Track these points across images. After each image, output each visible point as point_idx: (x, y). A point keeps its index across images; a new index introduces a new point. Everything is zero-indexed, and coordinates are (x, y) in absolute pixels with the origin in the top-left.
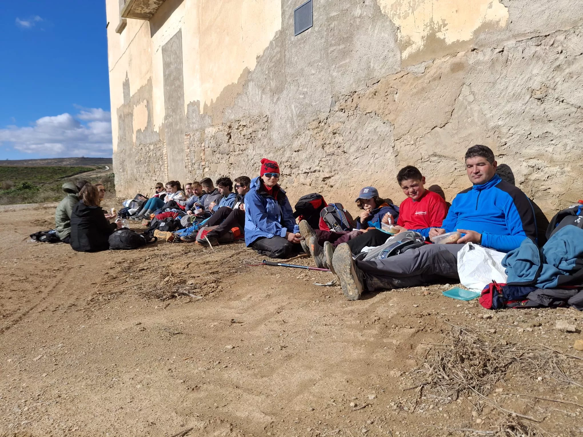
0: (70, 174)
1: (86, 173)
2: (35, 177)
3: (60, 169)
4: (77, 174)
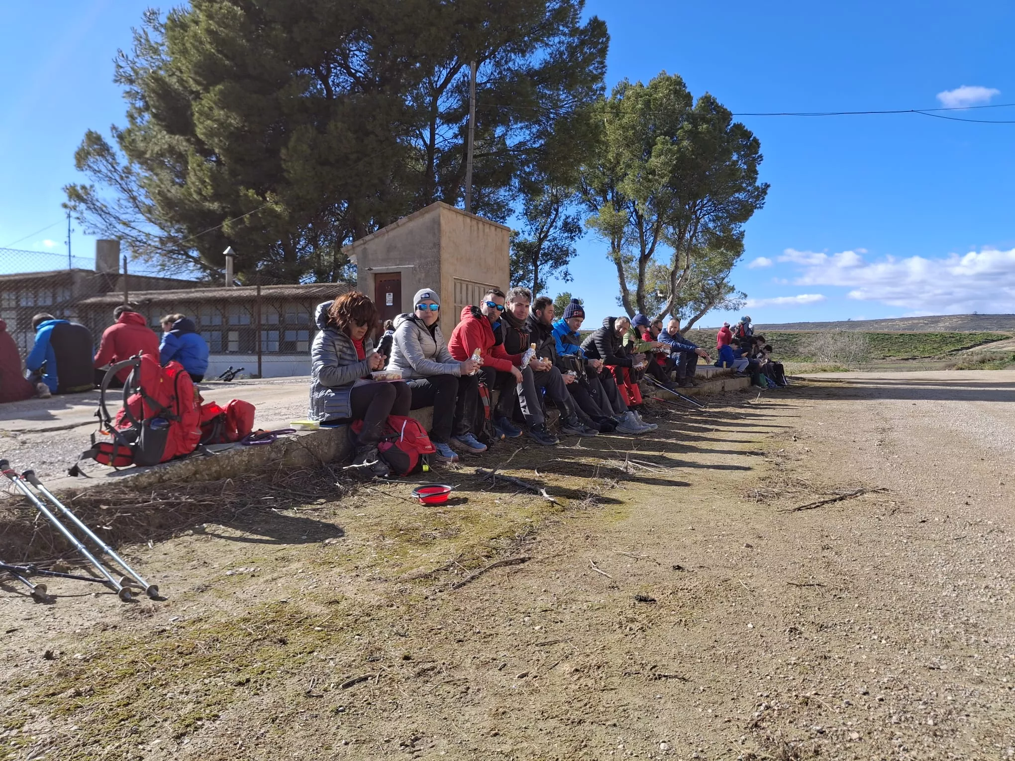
0: (969, 345)
1: (995, 343)
2: (916, 348)
3: (953, 337)
4: (980, 344)
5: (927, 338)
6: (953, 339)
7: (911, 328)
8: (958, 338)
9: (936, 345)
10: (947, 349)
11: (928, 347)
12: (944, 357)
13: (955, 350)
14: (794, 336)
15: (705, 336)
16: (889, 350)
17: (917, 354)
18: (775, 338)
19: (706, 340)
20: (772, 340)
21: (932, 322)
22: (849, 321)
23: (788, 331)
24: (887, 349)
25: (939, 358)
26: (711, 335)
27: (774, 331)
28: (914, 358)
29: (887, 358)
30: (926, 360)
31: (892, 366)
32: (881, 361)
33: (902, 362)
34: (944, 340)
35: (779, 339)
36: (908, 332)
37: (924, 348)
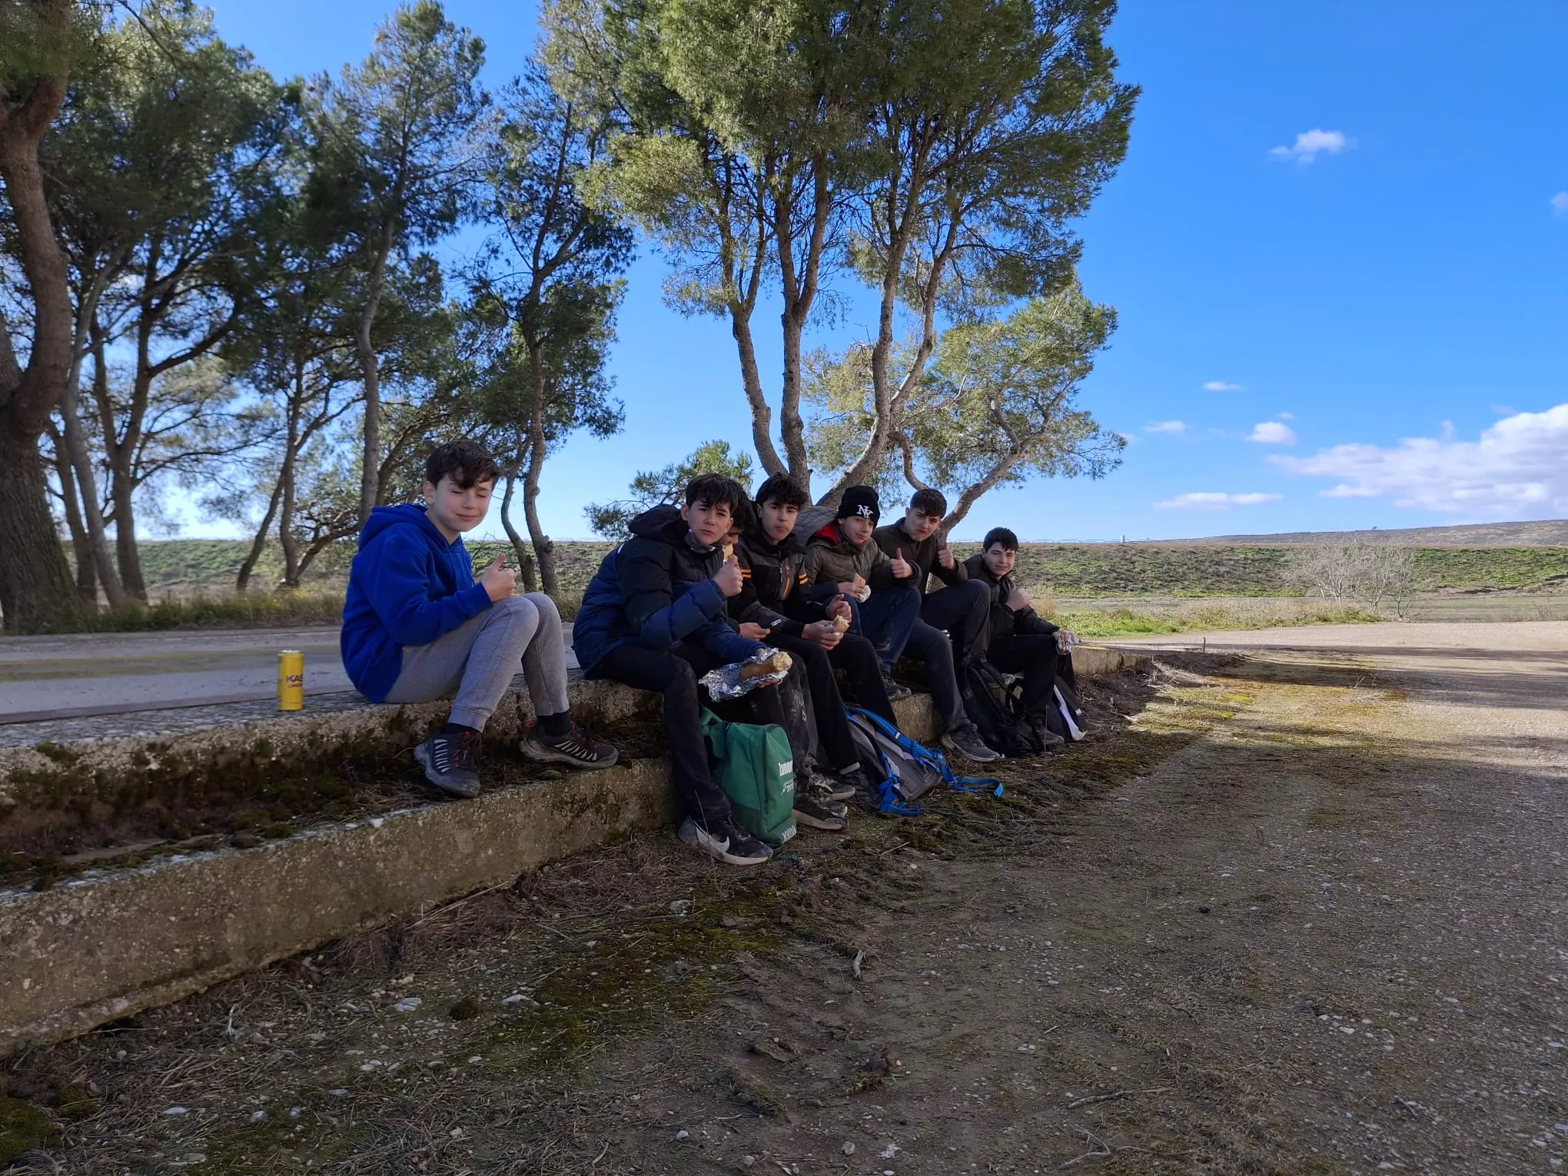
5: (1508, 556)
6: (1553, 558)
7: (1477, 539)
8: (1561, 556)
9: (1524, 569)
10: (1542, 575)
11: (1510, 572)
12: (1539, 589)
13: (1557, 577)
14: (1282, 552)
15: (1133, 552)
16: (1443, 577)
17: (1490, 583)
18: (1250, 556)
19: (1134, 558)
20: (1245, 559)
21: (1510, 533)
22: (1374, 531)
23: (1273, 545)
24: (1439, 575)
25: (1532, 591)
26: (1142, 551)
27: (1248, 545)
28: (1486, 590)
29: (1441, 590)
30: (1509, 593)
31: (1450, 603)
32: (1430, 595)
33: (1466, 596)
34: (1538, 560)
35: (1257, 557)
36: (1476, 547)
37: (1503, 573)
